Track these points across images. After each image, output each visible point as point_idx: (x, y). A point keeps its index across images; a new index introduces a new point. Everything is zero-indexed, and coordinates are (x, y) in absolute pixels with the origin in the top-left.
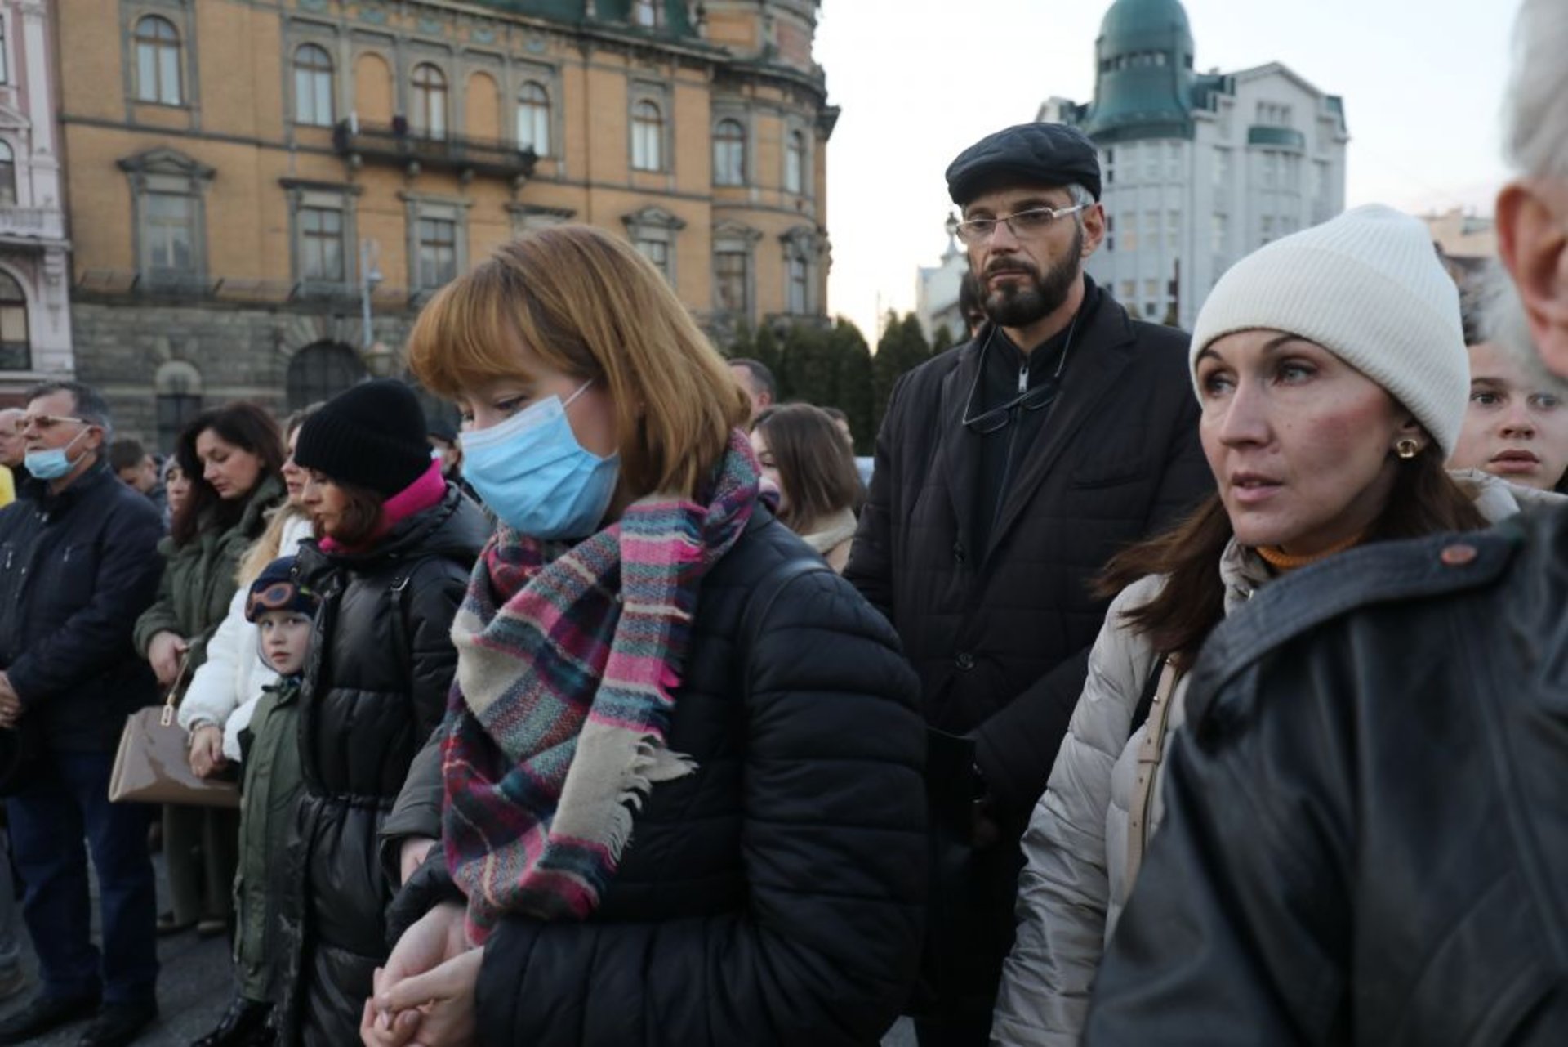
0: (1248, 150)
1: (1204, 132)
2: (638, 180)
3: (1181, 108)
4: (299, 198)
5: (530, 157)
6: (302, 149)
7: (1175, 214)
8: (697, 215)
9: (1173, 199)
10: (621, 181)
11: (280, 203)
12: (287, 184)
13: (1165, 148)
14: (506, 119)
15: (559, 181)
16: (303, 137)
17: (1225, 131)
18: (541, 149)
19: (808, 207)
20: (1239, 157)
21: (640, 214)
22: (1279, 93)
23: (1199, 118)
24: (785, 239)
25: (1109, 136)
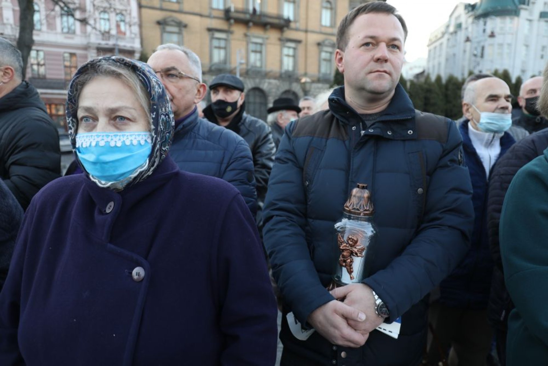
0: (539, 21)
1: (523, 14)
2: (324, 30)
3: (515, 4)
4: (213, 34)
5: (288, 22)
6: (215, 17)
7: (509, 45)
9: (509, 39)
10: (318, 30)
11: (207, 36)
12: (210, 30)
13: (508, 20)
14: (280, 7)
15: (297, 30)
16: (215, 14)
17: (531, 13)
18: (292, 18)
20: (535, 24)
21: (324, 42)
23: (522, 8)
25: (485, 15)
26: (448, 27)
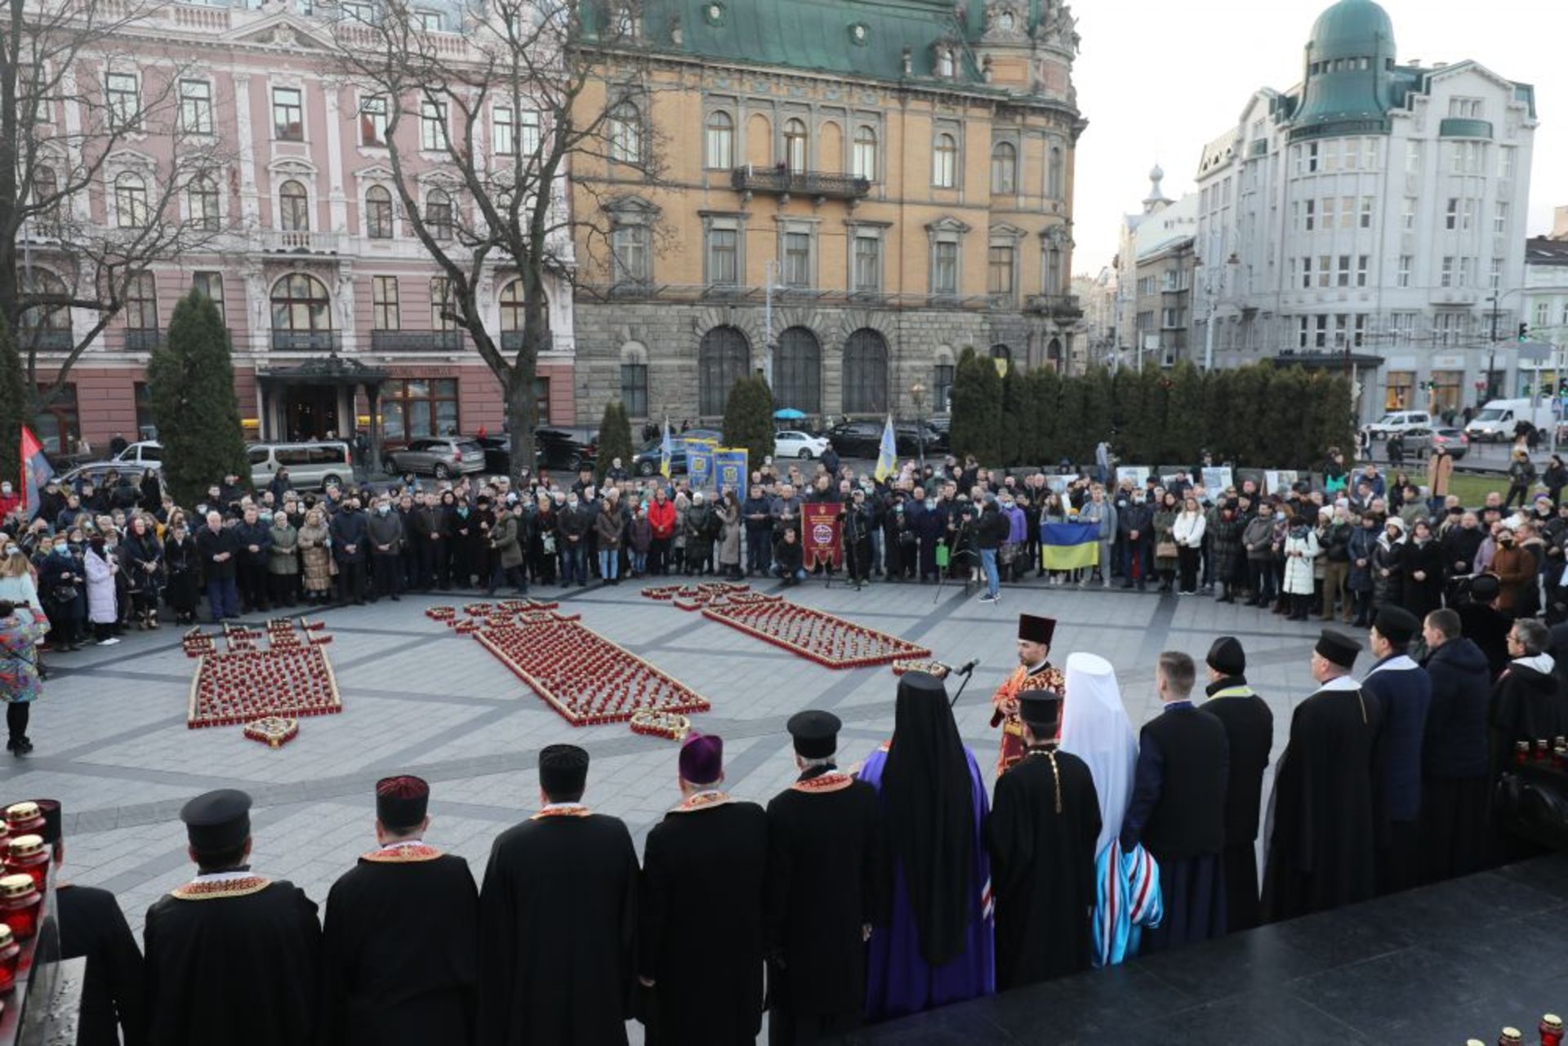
0: (1439, 141)
1: (1399, 127)
2: (938, 196)
3: (1380, 107)
4: (710, 224)
5: (862, 185)
6: (714, 188)
7: (1371, 199)
8: (979, 221)
9: (1368, 186)
10: (925, 198)
11: (697, 225)
12: (703, 214)
13: (1365, 142)
14: (845, 155)
15: (881, 200)
16: (714, 180)
17: (1418, 125)
18: (869, 178)
19: (1061, 208)
20: (1431, 148)
21: (938, 222)
22: (1471, 87)
23: (1393, 116)
24: (1044, 235)
25: (1314, 131)
26: (1240, 142)
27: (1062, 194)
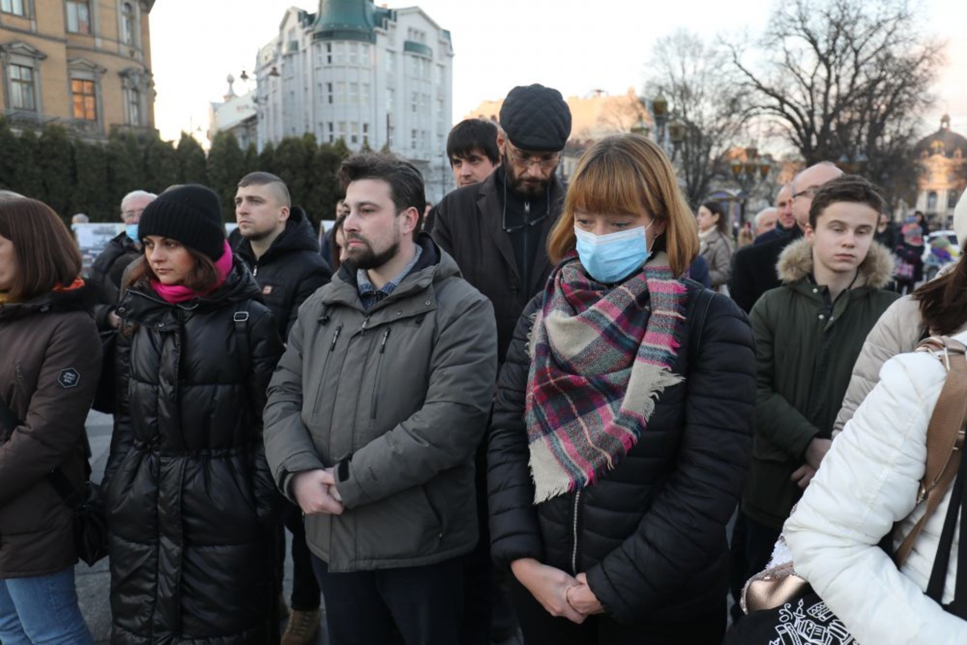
0: (404, 54)
1: (380, 39)
2: (6, 20)
3: (368, 25)
7: (367, 85)
8: (57, 52)
9: (365, 77)
13: (360, 46)
17: (392, 41)
19: (138, 55)
23: (377, 32)
24: (123, 75)
25: (327, 35)
27: (139, 43)
